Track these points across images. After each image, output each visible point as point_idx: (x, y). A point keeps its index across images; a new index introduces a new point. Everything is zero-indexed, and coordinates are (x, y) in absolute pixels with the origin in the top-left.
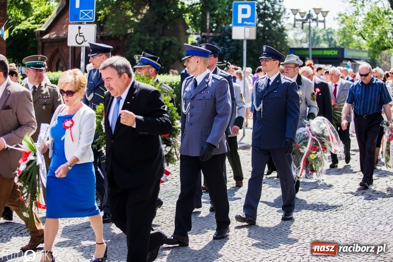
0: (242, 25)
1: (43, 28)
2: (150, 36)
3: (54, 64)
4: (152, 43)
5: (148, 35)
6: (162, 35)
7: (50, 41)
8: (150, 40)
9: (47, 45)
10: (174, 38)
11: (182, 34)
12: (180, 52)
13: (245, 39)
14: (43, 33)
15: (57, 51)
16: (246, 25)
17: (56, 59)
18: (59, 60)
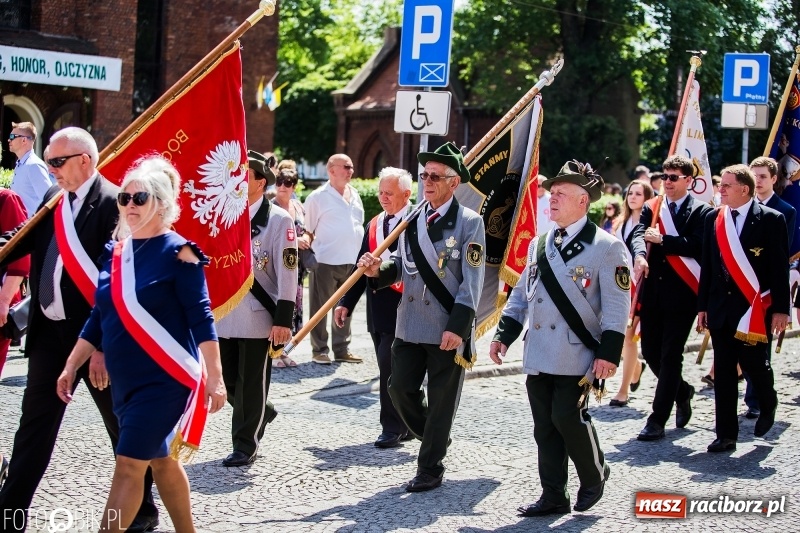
0: (741, 99)
1: (350, 88)
2: (563, 113)
3: (369, 161)
4: (565, 127)
5: (558, 110)
6: (588, 112)
7: (363, 115)
8: (561, 122)
9: (356, 122)
10: (610, 117)
11: (629, 111)
12: (622, 147)
13: (746, 129)
14: (349, 99)
15: (376, 136)
16: (750, 99)
17: (374, 152)
18: (379, 154)
